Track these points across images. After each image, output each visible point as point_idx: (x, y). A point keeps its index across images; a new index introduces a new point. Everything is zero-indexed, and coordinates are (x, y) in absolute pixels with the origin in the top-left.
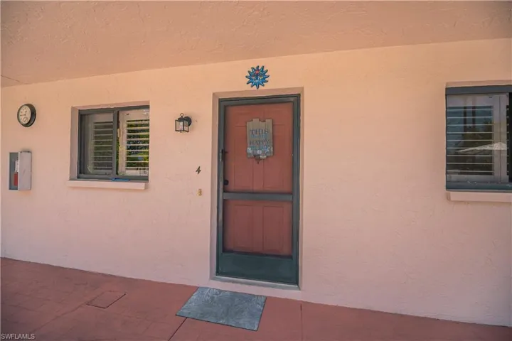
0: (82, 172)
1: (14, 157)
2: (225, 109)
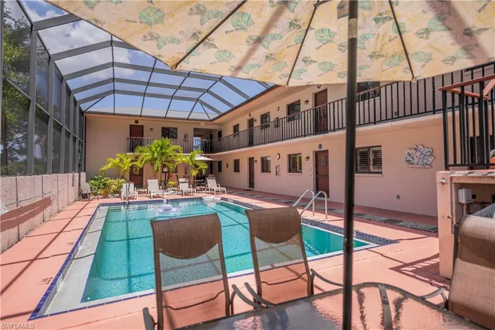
0: (290, 171)
1: (276, 167)
2: (317, 154)
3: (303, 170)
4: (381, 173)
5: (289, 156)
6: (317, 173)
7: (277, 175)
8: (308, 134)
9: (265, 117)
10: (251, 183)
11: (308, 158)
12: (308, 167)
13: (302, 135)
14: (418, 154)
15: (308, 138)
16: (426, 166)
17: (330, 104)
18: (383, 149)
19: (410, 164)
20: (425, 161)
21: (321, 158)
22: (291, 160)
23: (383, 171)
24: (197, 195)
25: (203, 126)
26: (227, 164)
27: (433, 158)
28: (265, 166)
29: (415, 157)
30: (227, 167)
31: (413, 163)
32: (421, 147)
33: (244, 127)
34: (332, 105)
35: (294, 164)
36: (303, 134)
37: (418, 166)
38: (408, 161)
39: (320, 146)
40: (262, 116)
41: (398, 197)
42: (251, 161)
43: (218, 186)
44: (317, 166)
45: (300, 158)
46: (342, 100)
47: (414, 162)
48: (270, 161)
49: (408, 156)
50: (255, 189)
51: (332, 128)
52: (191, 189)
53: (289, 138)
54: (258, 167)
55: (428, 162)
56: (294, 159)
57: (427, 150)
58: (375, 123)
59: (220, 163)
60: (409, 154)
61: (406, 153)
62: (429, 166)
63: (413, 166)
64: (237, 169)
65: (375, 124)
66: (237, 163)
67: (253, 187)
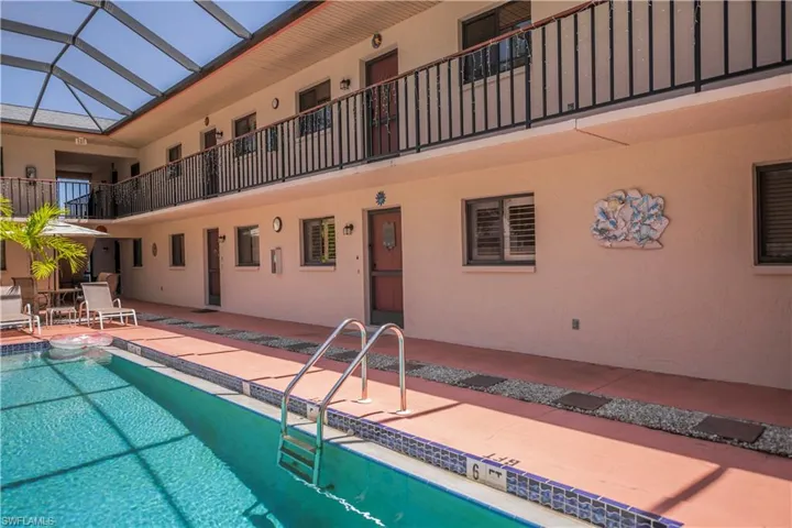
1: (273, 253)
2: (372, 217)
3: (338, 259)
4: (532, 263)
5: (305, 223)
6: (373, 266)
7: (274, 271)
8: (349, 163)
9: (243, 125)
10: (214, 293)
11: (351, 227)
12: (352, 249)
13: (333, 166)
14: (628, 212)
15: (349, 171)
16: (649, 245)
17: (405, 76)
18: (537, 202)
19: (609, 238)
20: (644, 230)
21: (383, 226)
22: (310, 234)
23: (538, 257)
24: (42, 333)
25: (81, 146)
26: (155, 247)
27: (665, 221)
28: (247, 252)
29: (620, 220)
30: (155, 255)
31: (616, 237)
32: (633, 194)
33: (192, 145)
34: (411, 79)
35: (317, 243)
36: (337, 162)
37: (626, 244)
38: (602, 231)
39: (381, 197)
40: (237, 123)
41: (576, 325)
42: (213, 237)
43: (116, 305)
44: (372, 247)
45: (332, 227)
46: (438, 64)
47: (617, 233)
48: (258, 238)
49: (602, 219)
50: (222, 309)
51: (412, 143)
52: (27, 318)
53: (301, 174)
54: (228, 250)
55: (652, 233)
56: (317, 230)
57: (652, 202)
58: (529, 123)
59: (137, 244)
60: (604, 213)
61: (597, 209)
62: (656, 244)
63: (615, 244)
64: (178, 258)
65: (529, 127)
66: (177, 242)
67: (218, 304)
